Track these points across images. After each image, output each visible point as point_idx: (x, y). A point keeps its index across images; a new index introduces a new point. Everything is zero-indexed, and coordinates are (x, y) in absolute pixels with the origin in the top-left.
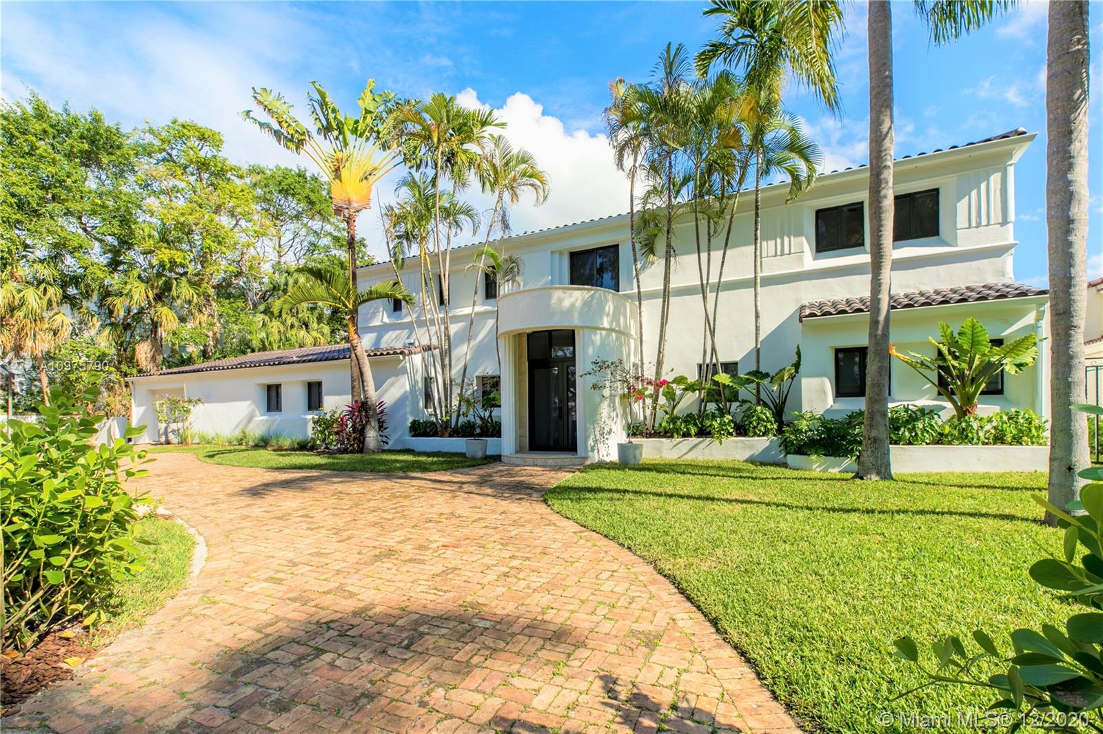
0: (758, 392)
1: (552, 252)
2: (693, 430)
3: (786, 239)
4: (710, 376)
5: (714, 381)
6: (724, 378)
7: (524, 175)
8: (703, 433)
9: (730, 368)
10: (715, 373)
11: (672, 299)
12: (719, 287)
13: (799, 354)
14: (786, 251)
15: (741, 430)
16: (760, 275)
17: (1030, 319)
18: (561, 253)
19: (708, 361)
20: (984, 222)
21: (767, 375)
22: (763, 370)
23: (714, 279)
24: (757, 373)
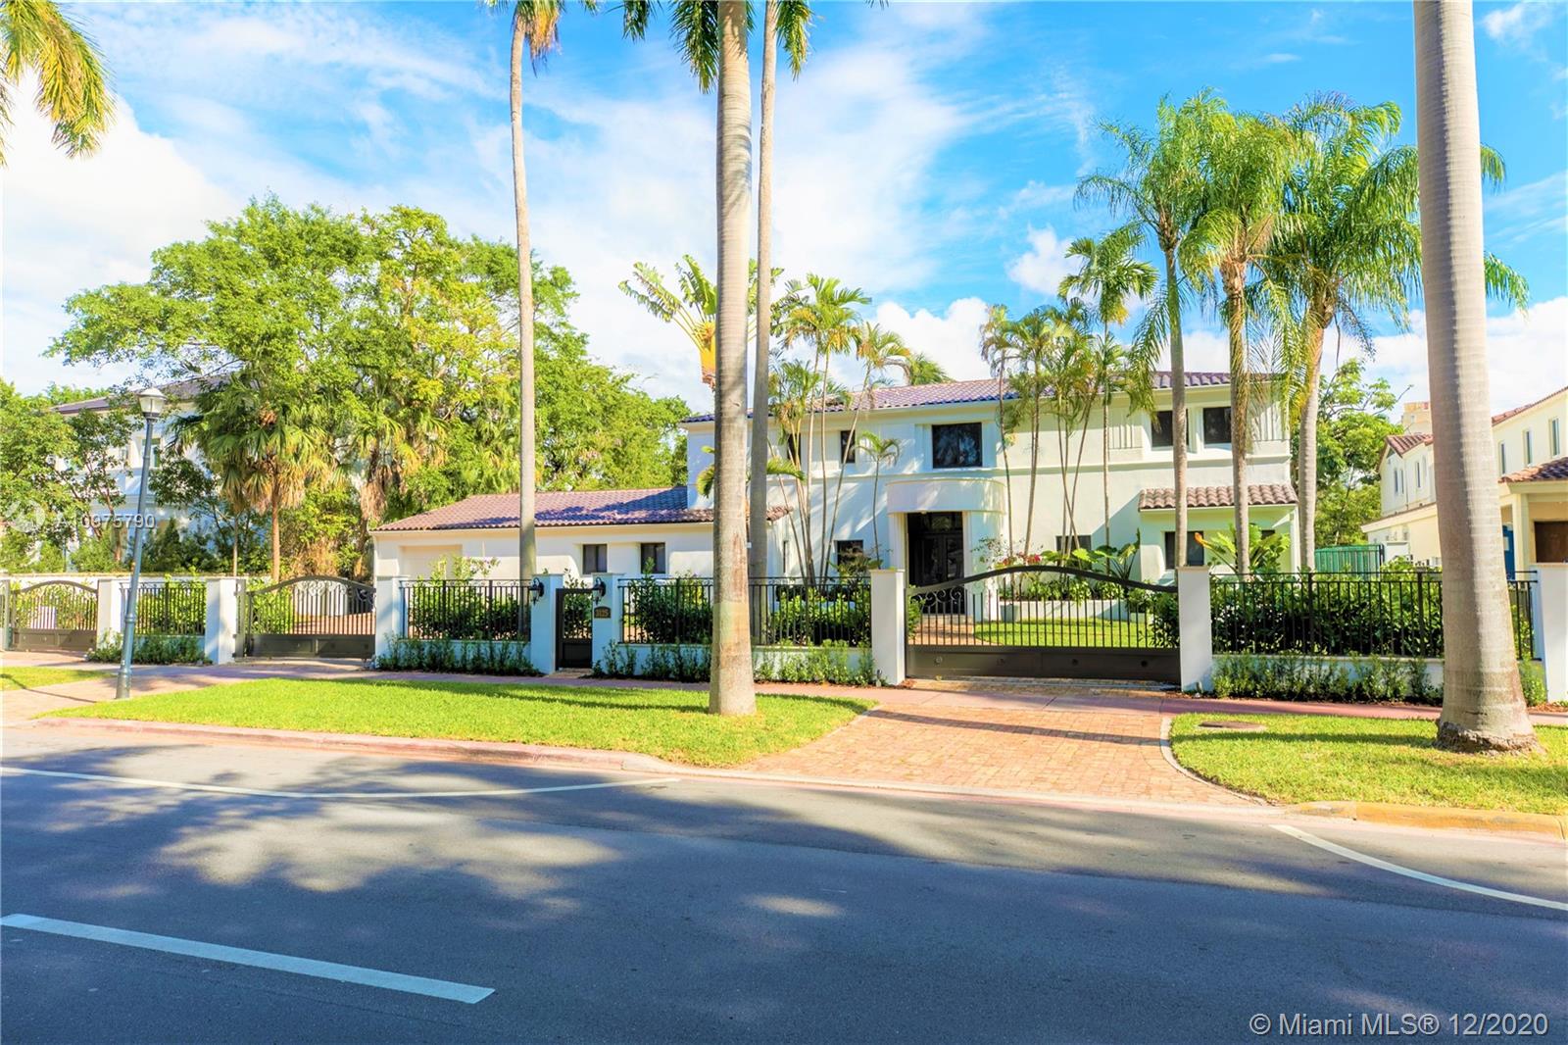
0: (1108, 564)
1: (916, 425)
2: (1058, 595)
3: (1128, 427)
4: (1069, 550)
5: (1072, 556)
6: (1081, 554)
7: (891, 352)
8: (1065, 596)
9: (1085, 541)
10: (1074, 547)
11: (1037, 476)
12: (1077, 470)
13: (1138, 535)
14: (1129, 445)
15: (1097, 594)
16: (1108, 463)
17: (1286, 518)
18: (924, 426)
19: (1067, 534)
20: (1270, 438)
21: (1115, 550)
22: (1112, 545)
23: (1072, 463)
24: (1107, 549)
